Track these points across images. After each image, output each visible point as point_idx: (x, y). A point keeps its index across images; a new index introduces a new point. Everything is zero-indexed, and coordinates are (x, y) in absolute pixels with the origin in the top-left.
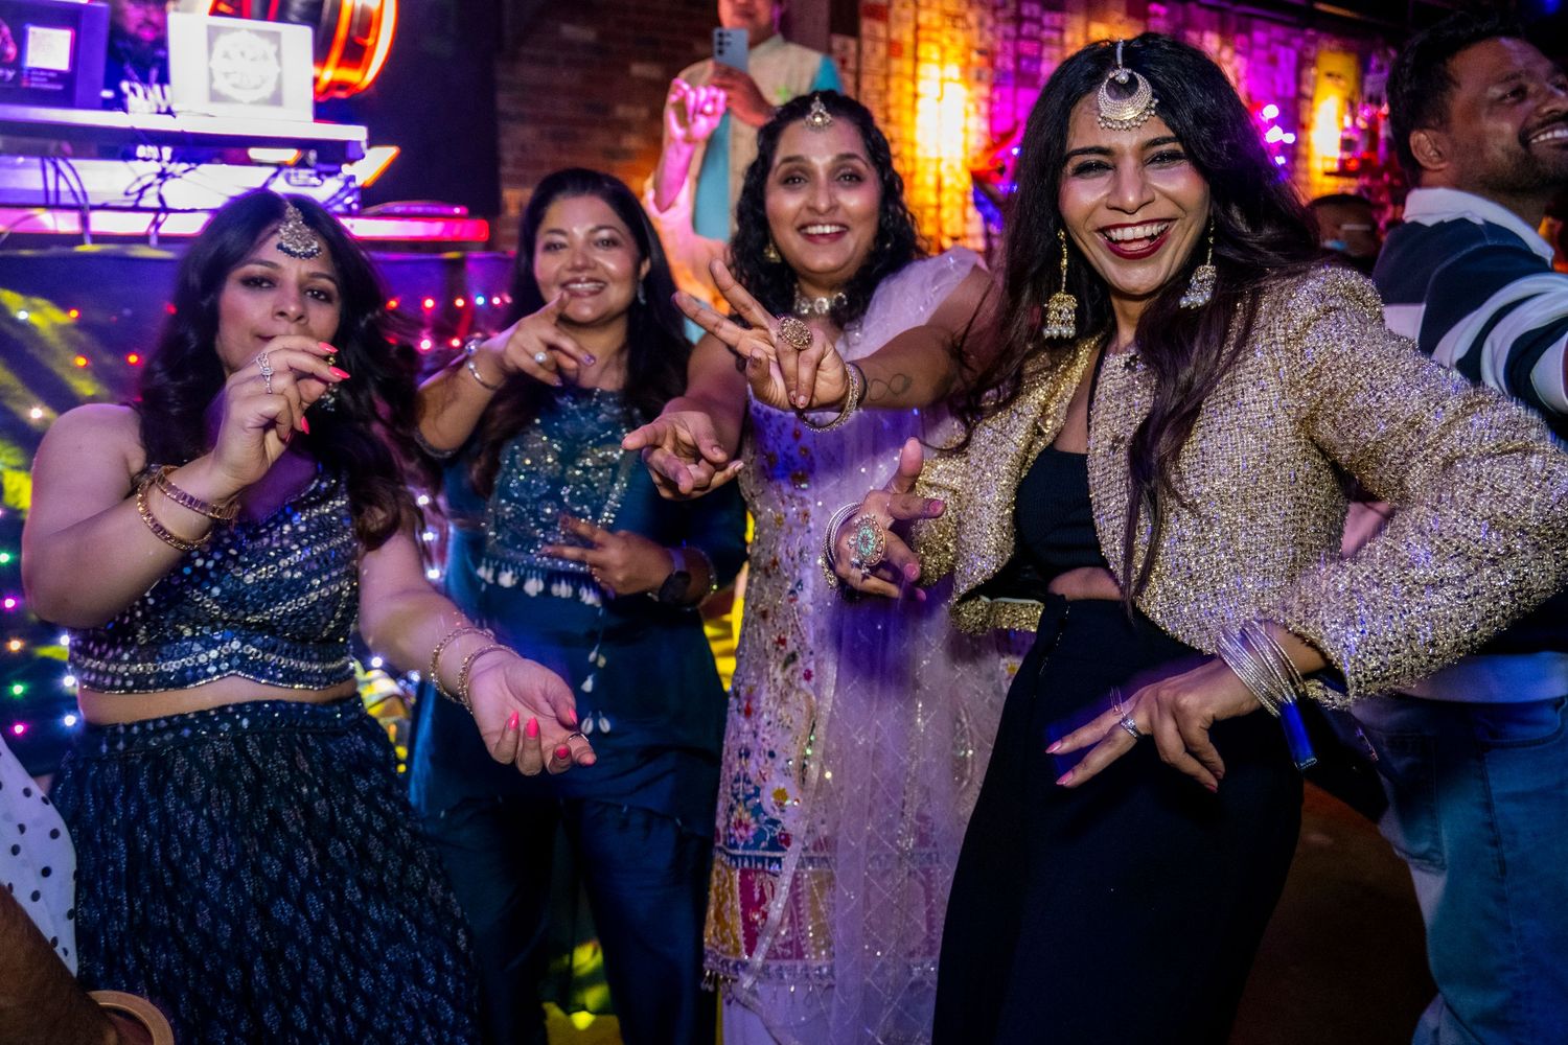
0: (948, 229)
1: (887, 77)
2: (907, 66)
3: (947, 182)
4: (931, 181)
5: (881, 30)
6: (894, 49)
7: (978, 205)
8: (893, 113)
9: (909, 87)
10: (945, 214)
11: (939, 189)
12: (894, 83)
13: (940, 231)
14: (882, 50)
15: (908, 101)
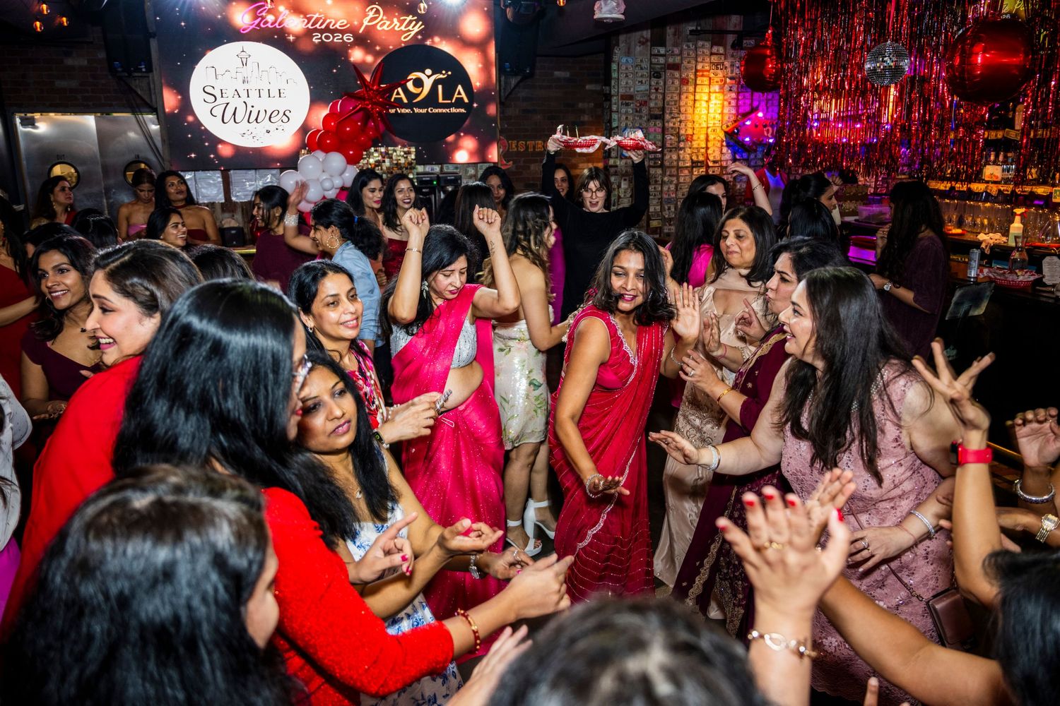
0: (711, 158)
1: (680, 95)
2: (691, 89)
3: (711, 137)
4: (703, 137)
5: (677, 74)
6: (685, 82)
7: (728, 146)
8: (683, 109)
9: (692, 97)
10: (710, 151)
11: (707, 140)
12: (683, 97)
13: (707, 158)
14: (677, 83)
15: (691, 103)
